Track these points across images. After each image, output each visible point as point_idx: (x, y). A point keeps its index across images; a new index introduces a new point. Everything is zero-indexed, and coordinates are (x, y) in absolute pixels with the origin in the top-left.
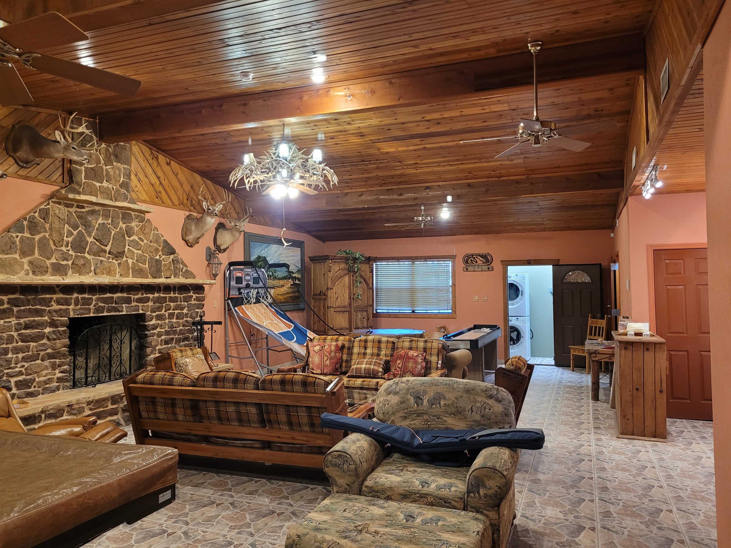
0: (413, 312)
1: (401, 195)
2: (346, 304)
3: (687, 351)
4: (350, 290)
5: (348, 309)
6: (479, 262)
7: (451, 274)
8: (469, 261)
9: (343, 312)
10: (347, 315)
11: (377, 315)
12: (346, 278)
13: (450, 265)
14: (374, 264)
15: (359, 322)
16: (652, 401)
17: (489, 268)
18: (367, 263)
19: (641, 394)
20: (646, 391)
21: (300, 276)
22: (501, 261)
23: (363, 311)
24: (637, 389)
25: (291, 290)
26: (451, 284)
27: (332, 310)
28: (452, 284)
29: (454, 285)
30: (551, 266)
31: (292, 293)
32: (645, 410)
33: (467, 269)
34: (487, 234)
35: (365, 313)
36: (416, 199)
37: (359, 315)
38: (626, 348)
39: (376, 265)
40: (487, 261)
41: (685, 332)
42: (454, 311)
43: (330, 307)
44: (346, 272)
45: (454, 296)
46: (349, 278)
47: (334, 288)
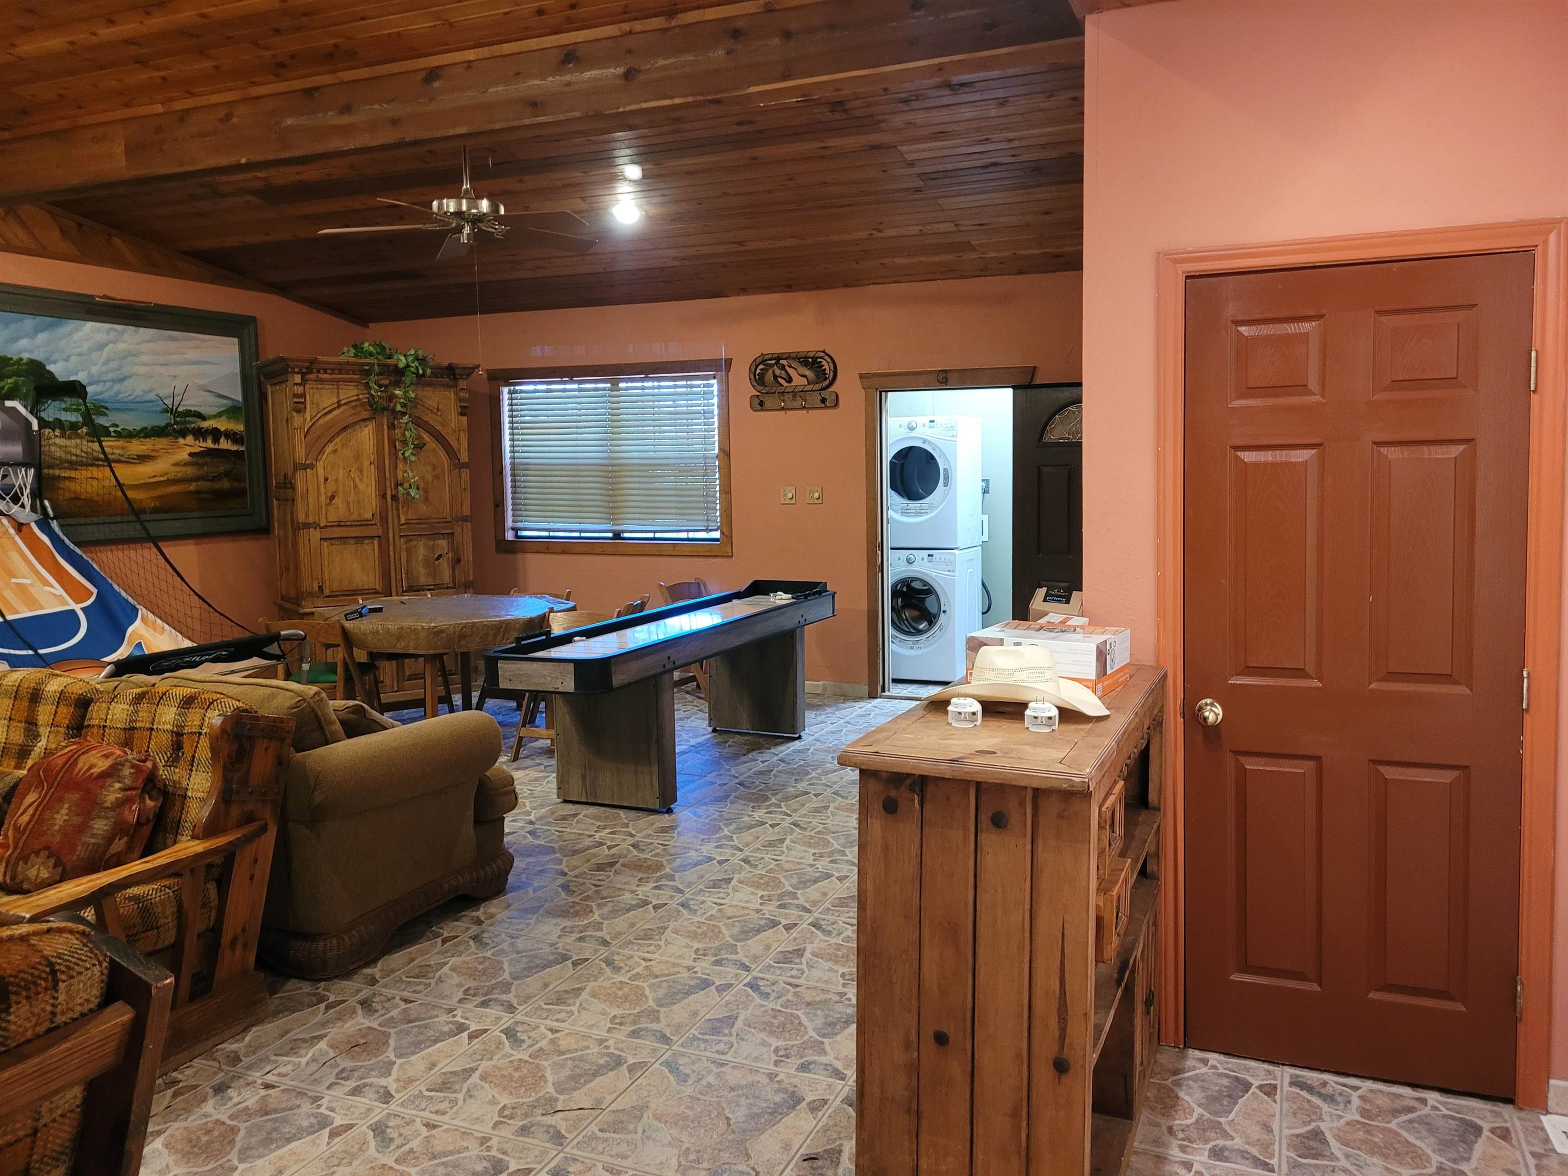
0: (617, 535)
1: (347, 109)
2: (368, 515)
3: (1317, 759)
4: (380, 469)
5: (377, 531)
6: (798, 381)
7: (716, 419)
8: (769, 376)
9: (359, 539)
10: (372, 550)
11: (520, 546)
12: (366, 435)
13: (715, 388)
14: (505, 390)
15: (422, 571)
16: (1015, 1115)
17: (823, 401)
18: (452, 387)
19: (956, 1068)
20: (985, 1057)
21: (241, 428)
22: (862, 376)
23: (435, 536)
24: (941, 1039)
25: (190, 471)
26: (716, 451)
27: (315, 535)
28: (721, 449)
29: (725, 453)
30: (1010, 391)
31: (197, 479)
32: (979, 1155)
33: (761, 404)
34: (817, 288)
35: (443, 543)
36: (395, 122)
37: (421, 549)
38: (890, 807)
39: (510, 392)
40: (821, 374)
41: (1310, 670)
42: (728, 536)
43: (307, 526)
44: (365, 415)
45: (726, 490)
46: (379, 429)
47: (320, 465)
